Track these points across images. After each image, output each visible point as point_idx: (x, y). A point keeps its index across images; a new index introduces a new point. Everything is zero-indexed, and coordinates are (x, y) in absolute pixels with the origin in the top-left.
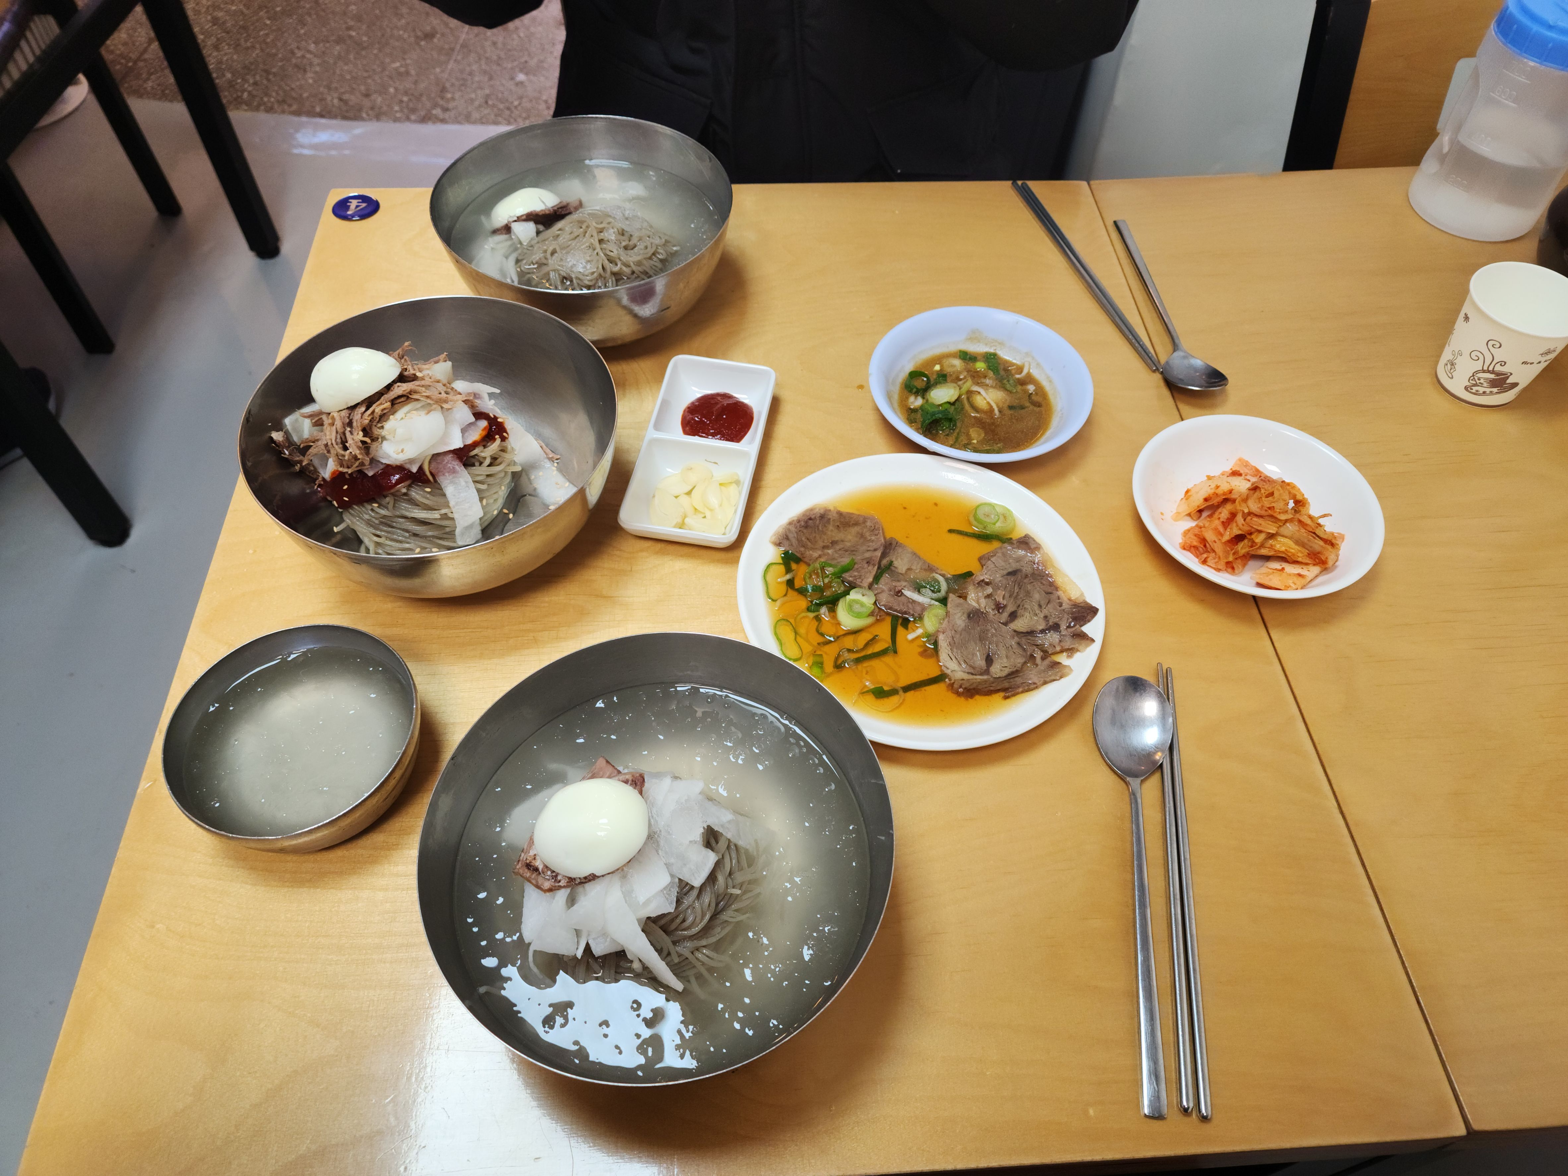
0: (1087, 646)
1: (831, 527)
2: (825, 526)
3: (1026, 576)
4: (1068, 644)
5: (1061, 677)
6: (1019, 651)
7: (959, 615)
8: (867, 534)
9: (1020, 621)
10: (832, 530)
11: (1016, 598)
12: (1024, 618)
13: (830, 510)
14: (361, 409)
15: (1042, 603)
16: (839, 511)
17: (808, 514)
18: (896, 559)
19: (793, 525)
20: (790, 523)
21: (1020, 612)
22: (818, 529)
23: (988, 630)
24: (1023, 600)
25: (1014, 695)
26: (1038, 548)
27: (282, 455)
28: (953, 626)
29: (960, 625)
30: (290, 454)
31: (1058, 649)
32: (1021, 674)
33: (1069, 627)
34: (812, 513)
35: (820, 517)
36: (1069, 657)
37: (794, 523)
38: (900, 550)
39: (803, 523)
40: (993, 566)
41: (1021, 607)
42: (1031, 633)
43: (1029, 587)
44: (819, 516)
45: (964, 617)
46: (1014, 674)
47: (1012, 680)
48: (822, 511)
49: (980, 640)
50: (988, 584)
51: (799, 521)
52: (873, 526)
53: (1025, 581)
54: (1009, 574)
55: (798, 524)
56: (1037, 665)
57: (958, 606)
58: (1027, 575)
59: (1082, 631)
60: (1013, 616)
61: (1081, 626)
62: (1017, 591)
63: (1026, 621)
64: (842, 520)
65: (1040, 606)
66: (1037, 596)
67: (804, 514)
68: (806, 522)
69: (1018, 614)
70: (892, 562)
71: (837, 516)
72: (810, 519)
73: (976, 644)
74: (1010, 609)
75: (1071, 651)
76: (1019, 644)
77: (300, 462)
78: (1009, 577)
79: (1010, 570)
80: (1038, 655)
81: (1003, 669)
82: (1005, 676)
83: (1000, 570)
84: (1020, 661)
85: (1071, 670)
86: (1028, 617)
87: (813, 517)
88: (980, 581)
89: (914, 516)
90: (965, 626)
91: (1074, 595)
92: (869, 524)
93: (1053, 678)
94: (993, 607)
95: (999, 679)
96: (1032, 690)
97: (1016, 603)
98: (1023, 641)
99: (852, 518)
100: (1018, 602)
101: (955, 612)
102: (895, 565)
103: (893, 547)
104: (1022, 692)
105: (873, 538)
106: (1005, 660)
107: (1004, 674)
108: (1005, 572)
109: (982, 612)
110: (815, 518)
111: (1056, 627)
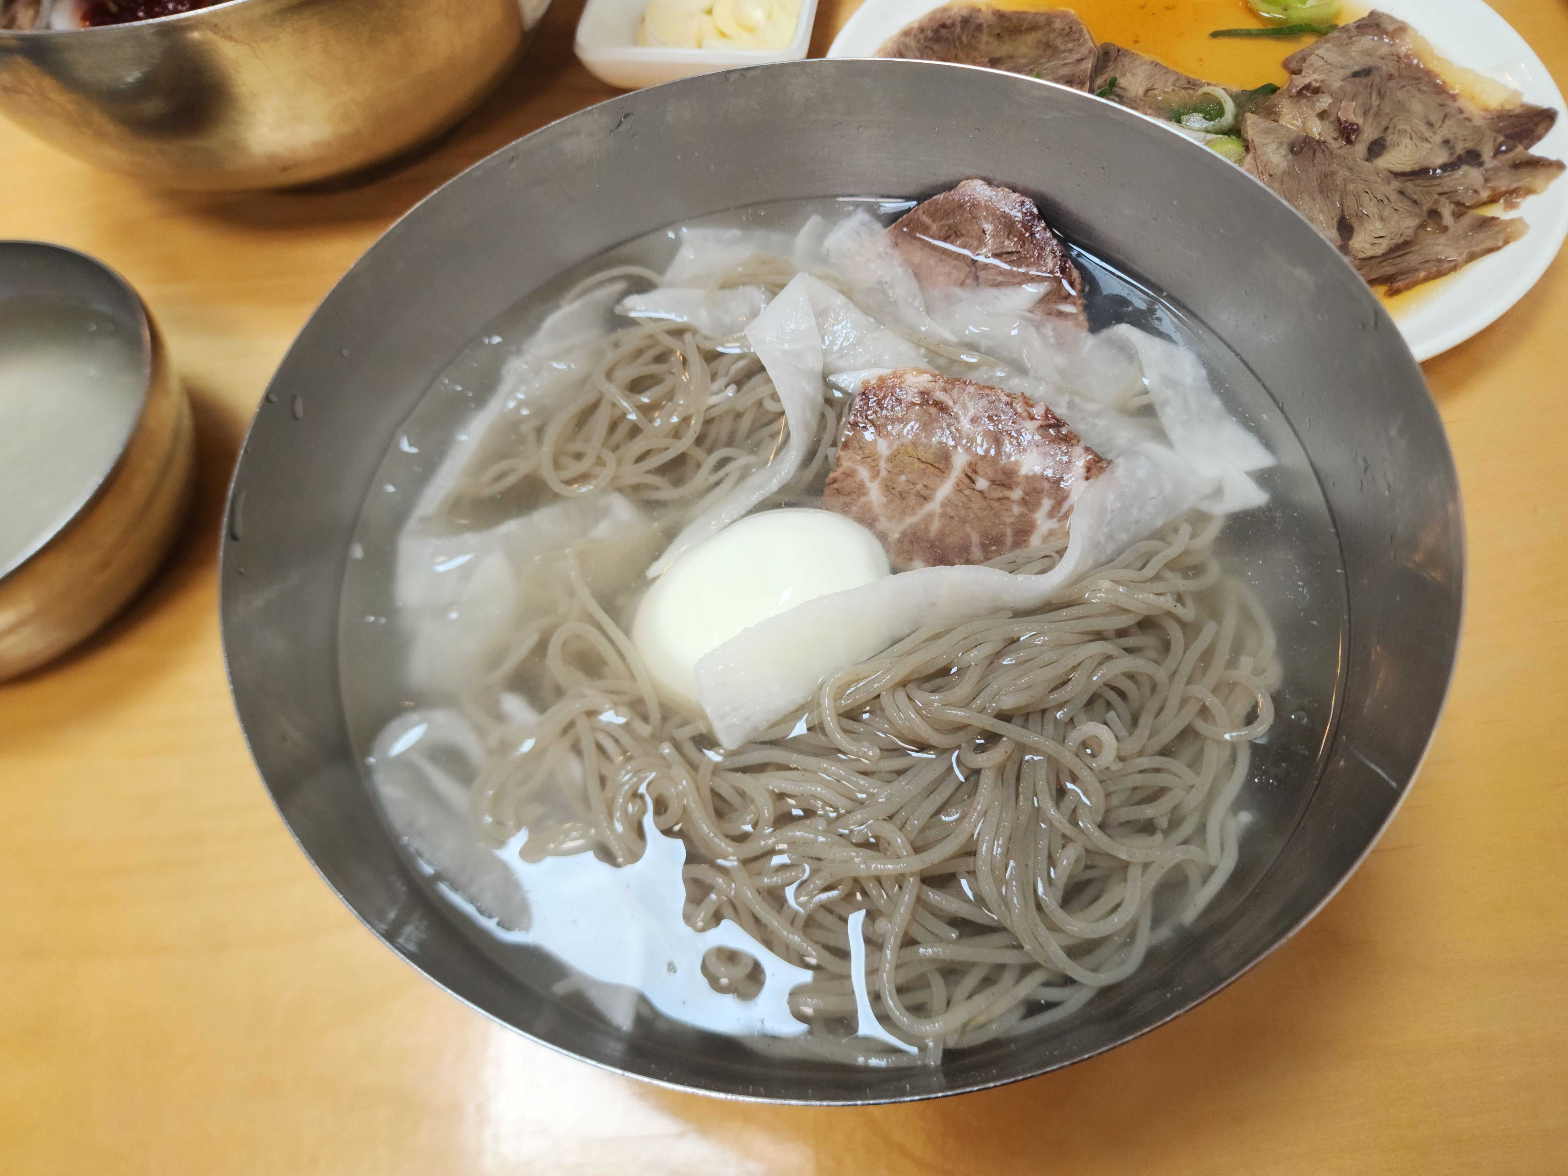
0: (1549, 179)
1: (985, 38)
2: (973, 36)
3: (1391, 77)
4: (1503, 183)
5: (1506, 242)
6: (1404, 205)
7: (1274, 146)
8: (1059, 42)
9: (1394, 153)
10: (987, 43)
11: (1377, 114)
12: (1402, 147)
13: (980, 10)
15: (1433, 118)
16: (998, 11)
17: (938, 16)
18: (1123, 75)
19: (912, 37)
20: (906, 33)
21: (1390, 138)
22: (961, 43)
23: (1333, 174)
24: (1391, 119)
25: (1408, 287)
26: (1401, 29)
28: (1265, 166)
29: (1278, 165)
31: (1485, 194)
32: (1416, 248)
33: (1497, 153)
34: (945, 15)
35: (962, 21)
36: (1510, 205)
37: (913, 32)
38: (1126, 61)
39: (930, 34)
40: (1320, 62)
41: (1391, 130)
42: (1421, 173)
43: (1400, 94)
44: (959, 19)
45: (1283, 151)
46: (1401, 248)
47: (1398, 260)
48: (965, 13)
49: (1321, 192)
50: (1317, 91)
51: (922, 30)
52: (1067, 28)
53: (1390, 84)
54: (1356, 74)
55: (922, 36)
56: (1445, 229)
57: (1267, 131)
58: (1391, 75)
59: (1532, 156)
60: (1377, 148)
61: (1527, 147)
62: (1377, 103)
63: (1407, 152)
64: (1006, 25)
65: (1430, 125)
66: (1417, 107)
67: (932, 17)
68: (936, 31)
69: (1388, 143)
70: (1116, 79)
71: (994, 18)
72: (944, 26)
73: (1314, 199)
74: (1369, 133)
75: (1510, 196)
76: (1401, 193)
78: (1357, 80)
79: (1356, 68)
80: (1447, 211)
81: (1377, 241)
82: (1384, 255)
83: (1336, 67)
84: (1409, 224)
85: (1526, 226)
86: (1409, 146)
87: (949, 22)
88: (1302, 89)
89: (1143, 7)
90: (1288, 166)
91: (1495, 100)
92: (1058, 25)
93: (1488, 244)
94: (1335, 135)
95: (1373, 261)
96: (1446, 274)
97: (1378, 124)
98: (1410, 187)
99: (1024, 20)
100: (1384, 123)
101: (1265, 141)
102: (1122, 85)
103: (1112, 58)
104: (1426, 279)
105: (1070, 45)
106: (1379, 225)
107: (1380, 250)
108: (1348, 72)
109: (1318, 141)
110: (953, 24)
111: (1473, 157)
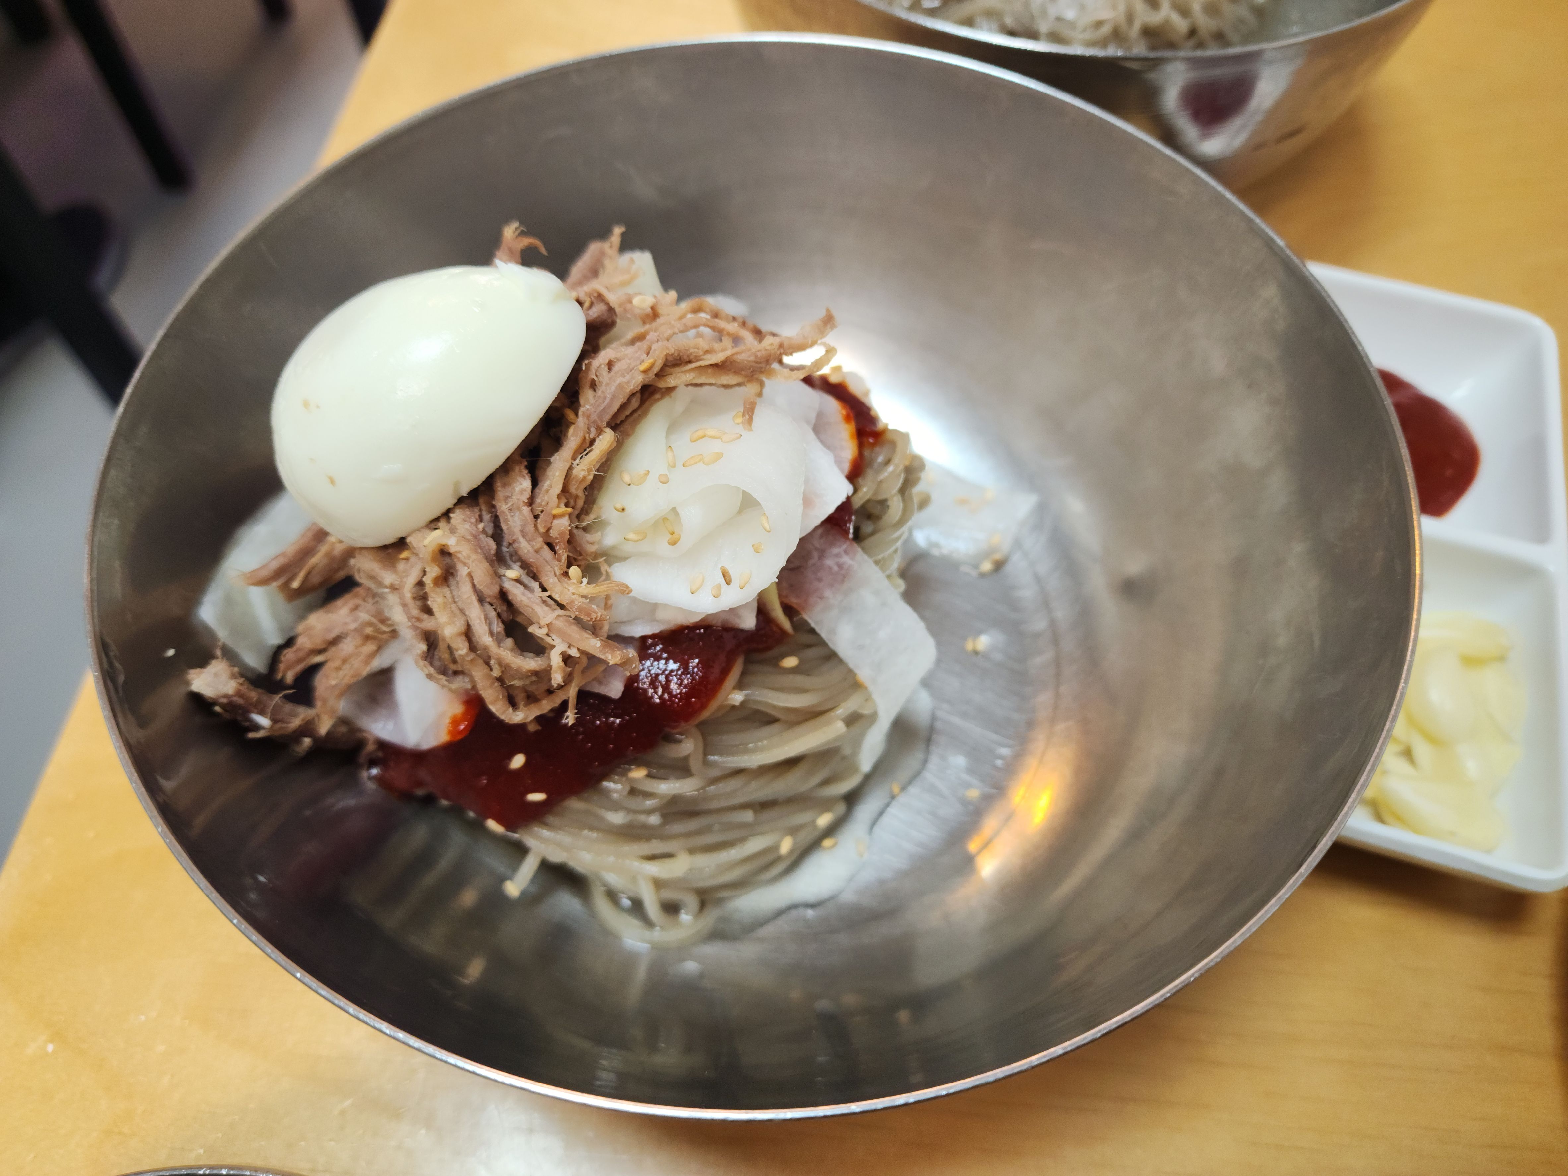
14: (518, 488)
27: (251, 735)
30: (274, 721)
77: (307, 729)
